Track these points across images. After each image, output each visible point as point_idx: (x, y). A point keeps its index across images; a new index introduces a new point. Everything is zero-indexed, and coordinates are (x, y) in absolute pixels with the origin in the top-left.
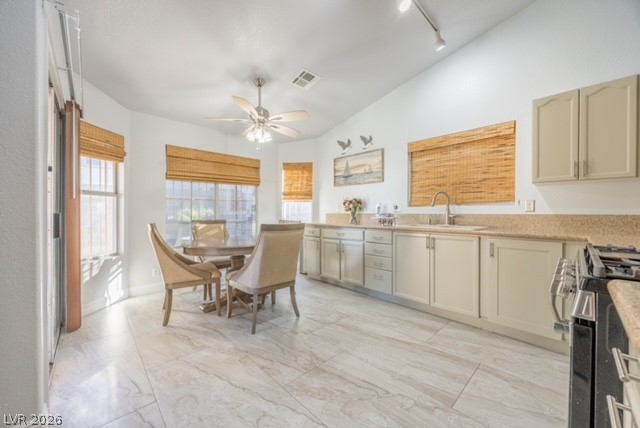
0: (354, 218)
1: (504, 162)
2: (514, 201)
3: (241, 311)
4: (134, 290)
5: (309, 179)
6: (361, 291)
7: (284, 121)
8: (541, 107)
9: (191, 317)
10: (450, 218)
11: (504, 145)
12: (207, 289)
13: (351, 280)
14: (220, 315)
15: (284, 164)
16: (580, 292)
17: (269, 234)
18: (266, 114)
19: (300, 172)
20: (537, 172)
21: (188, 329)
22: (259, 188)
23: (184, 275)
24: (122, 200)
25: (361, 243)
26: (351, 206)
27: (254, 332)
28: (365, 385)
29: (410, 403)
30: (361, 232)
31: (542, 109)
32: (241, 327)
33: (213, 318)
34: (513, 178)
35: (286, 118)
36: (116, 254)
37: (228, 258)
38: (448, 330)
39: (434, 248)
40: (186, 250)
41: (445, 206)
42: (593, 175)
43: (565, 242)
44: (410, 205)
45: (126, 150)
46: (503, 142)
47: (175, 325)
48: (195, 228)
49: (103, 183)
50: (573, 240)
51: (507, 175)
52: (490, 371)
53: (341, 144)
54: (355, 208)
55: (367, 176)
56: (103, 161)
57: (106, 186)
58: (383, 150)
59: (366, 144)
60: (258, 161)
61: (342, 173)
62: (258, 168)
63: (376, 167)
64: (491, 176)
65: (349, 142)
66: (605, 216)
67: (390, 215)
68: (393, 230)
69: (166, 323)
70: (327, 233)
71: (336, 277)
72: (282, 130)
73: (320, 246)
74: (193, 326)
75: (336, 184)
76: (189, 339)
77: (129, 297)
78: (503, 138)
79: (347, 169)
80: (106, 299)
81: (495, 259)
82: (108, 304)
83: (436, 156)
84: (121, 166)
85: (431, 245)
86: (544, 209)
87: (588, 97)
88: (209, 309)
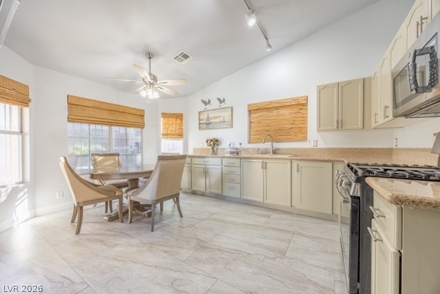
0: (213, 151)
1: (302, 119)
2: (307, 140)
3: (138, 217)
4: (40, 210)
5: (181, 125)
6: (220, 197)
7: (168, 84)
8: (321, 89)
9: (98, 226)
10: (273, 150)
11: (302, 109)
12: (109, 205)
13: (213, 191)
14: (122, 222)
15: (163, 114)
16: (354, 184)
17: (164, 162)
18: (155, 78)
19: (174, 119)
20: (319, 125)
21: (98, 234)
22: (144, 130)
23: (94, 195)
24: (27, 139)
25: (220, 167)
26: (212, 143)
27: (152, 231)
28: (235, 252)
29: (262, 258)
30: (220, 159)
31: (322, 91)
32: (142, 228)
33: (117, 225)
34: (307, 127)
35: (170, 83)
36: (22, 182)
37: (126, 180)
38: (275, 216)
39: (266, 168)
40: (92, 176)
41: (270, 143)
42: (345, 127)
43: (333, 162)
44: (249, 143)
45: (30, 97)
46: (302, 107)
47: (86, 233)
48: (95, 160)
49: (8, 124)
50: (337, 161)
51: (303, 125)
52: (300, 234)
53: (204, 102)
54: (214, 145)
55: (222, 124)
56: (8, 106)
57: (10, 127)
58: (232, 108)
59: (221, 103)
60: (144, 111)
61: (205, 122)
62: (143, 116)
63: (228, 118)
64: (295, 126)
65: (209, 101)
66: (350, 148)
67: (237, 149)
68: (241, 158)
69: (78, 232)
70: (196, 161)
71: (203, 190)
72: (166, 91)
73: (191, 171)
74: (102, 232)
75: (200, 128)
76: (102, 241)
77: (35, 217)
78: (301, 105)
79: (208, 118)
80: (14, 221)
81: (299, 173)
82: (15, 224)
83: (265, 113)
84: (26, 110)
85: (265, 166)
86: (322, 145)
87: (342, 87)
88: (113, 219)
